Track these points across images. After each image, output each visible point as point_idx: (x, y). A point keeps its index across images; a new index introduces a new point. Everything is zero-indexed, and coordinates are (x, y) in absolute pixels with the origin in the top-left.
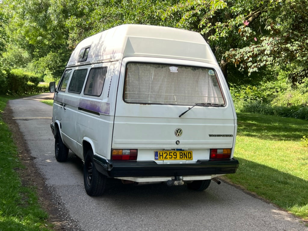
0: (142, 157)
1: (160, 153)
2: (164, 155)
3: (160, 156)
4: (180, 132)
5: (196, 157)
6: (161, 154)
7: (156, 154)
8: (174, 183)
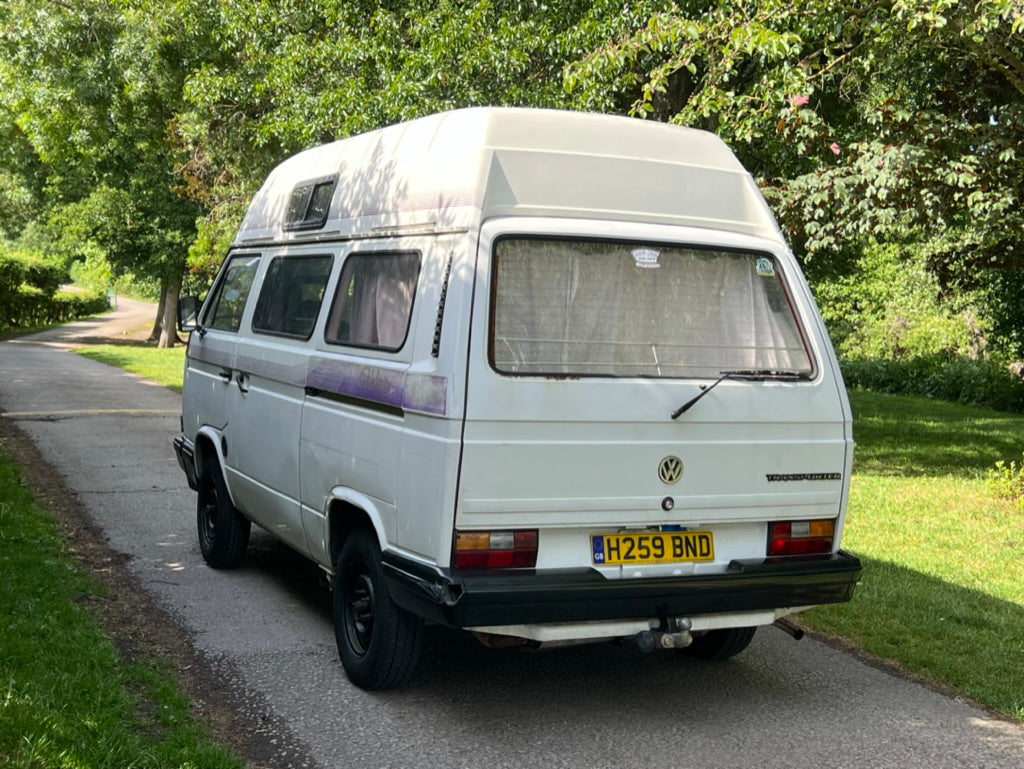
0: (553, 557)
1: (609, 541)
2: (624, 548)
3: (610, 549)
4: (674, 470)
5: (726, 552)
6: (613, 544)
7: (597, 543)
8: (660, 641)
